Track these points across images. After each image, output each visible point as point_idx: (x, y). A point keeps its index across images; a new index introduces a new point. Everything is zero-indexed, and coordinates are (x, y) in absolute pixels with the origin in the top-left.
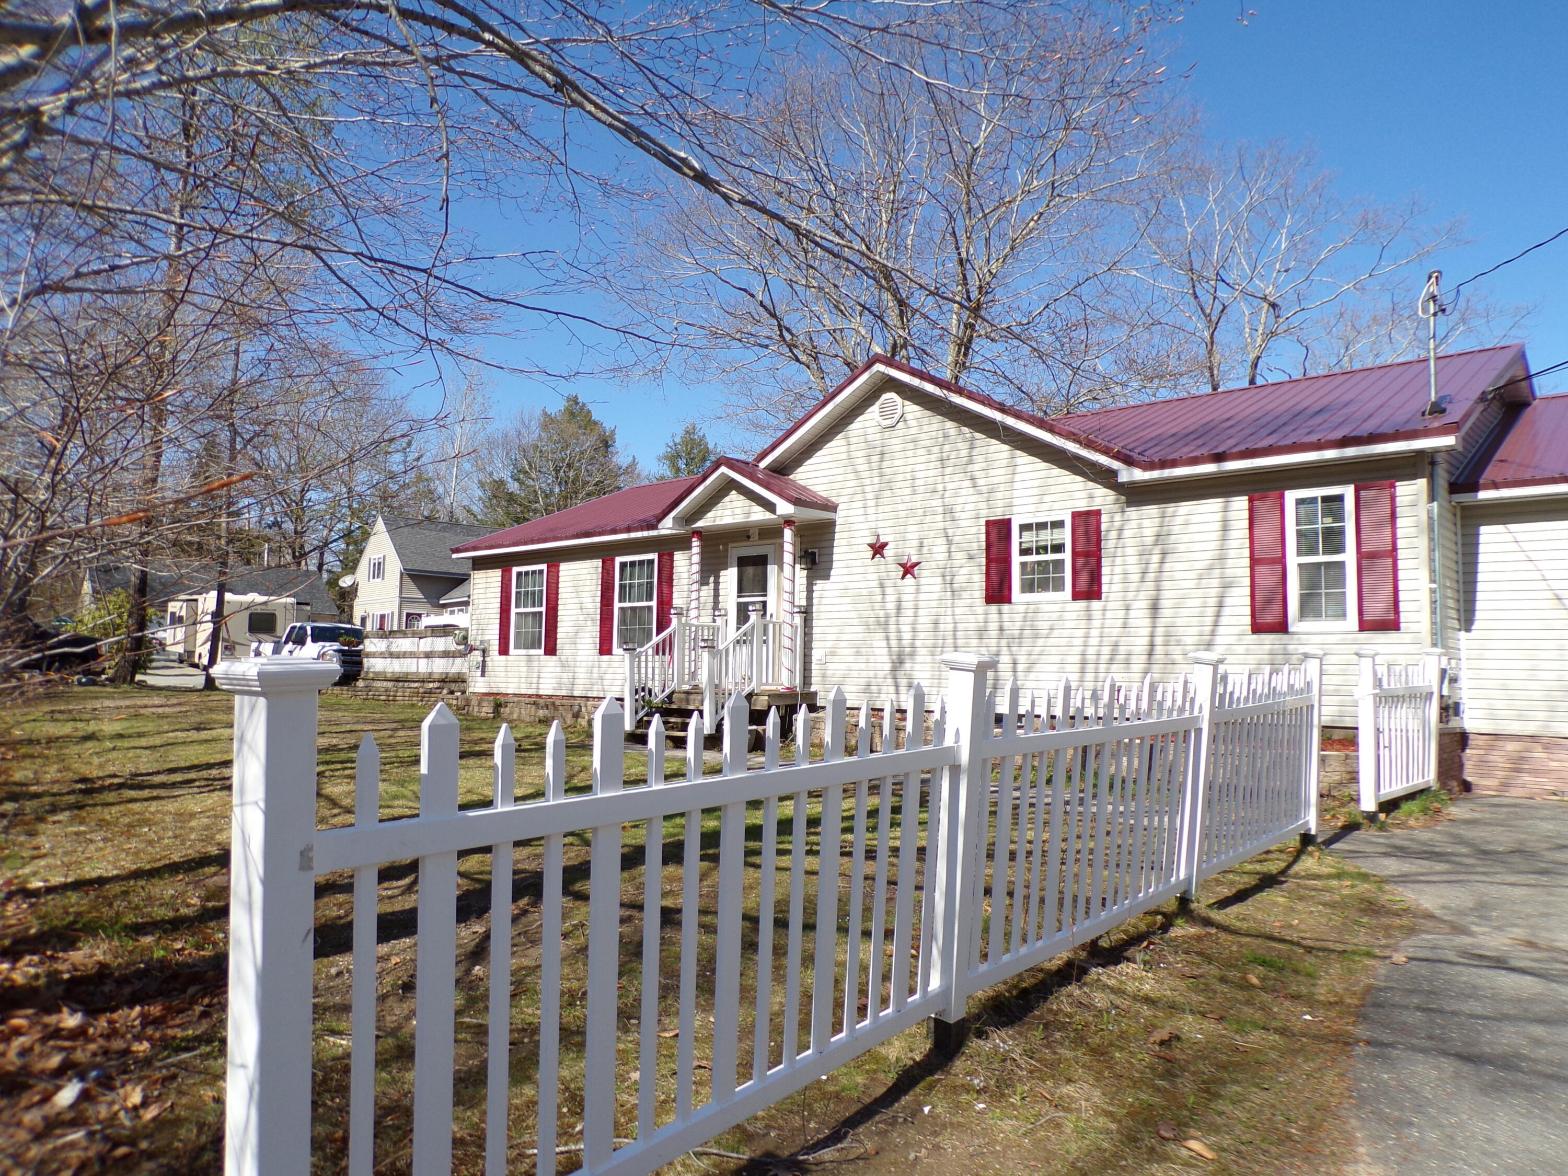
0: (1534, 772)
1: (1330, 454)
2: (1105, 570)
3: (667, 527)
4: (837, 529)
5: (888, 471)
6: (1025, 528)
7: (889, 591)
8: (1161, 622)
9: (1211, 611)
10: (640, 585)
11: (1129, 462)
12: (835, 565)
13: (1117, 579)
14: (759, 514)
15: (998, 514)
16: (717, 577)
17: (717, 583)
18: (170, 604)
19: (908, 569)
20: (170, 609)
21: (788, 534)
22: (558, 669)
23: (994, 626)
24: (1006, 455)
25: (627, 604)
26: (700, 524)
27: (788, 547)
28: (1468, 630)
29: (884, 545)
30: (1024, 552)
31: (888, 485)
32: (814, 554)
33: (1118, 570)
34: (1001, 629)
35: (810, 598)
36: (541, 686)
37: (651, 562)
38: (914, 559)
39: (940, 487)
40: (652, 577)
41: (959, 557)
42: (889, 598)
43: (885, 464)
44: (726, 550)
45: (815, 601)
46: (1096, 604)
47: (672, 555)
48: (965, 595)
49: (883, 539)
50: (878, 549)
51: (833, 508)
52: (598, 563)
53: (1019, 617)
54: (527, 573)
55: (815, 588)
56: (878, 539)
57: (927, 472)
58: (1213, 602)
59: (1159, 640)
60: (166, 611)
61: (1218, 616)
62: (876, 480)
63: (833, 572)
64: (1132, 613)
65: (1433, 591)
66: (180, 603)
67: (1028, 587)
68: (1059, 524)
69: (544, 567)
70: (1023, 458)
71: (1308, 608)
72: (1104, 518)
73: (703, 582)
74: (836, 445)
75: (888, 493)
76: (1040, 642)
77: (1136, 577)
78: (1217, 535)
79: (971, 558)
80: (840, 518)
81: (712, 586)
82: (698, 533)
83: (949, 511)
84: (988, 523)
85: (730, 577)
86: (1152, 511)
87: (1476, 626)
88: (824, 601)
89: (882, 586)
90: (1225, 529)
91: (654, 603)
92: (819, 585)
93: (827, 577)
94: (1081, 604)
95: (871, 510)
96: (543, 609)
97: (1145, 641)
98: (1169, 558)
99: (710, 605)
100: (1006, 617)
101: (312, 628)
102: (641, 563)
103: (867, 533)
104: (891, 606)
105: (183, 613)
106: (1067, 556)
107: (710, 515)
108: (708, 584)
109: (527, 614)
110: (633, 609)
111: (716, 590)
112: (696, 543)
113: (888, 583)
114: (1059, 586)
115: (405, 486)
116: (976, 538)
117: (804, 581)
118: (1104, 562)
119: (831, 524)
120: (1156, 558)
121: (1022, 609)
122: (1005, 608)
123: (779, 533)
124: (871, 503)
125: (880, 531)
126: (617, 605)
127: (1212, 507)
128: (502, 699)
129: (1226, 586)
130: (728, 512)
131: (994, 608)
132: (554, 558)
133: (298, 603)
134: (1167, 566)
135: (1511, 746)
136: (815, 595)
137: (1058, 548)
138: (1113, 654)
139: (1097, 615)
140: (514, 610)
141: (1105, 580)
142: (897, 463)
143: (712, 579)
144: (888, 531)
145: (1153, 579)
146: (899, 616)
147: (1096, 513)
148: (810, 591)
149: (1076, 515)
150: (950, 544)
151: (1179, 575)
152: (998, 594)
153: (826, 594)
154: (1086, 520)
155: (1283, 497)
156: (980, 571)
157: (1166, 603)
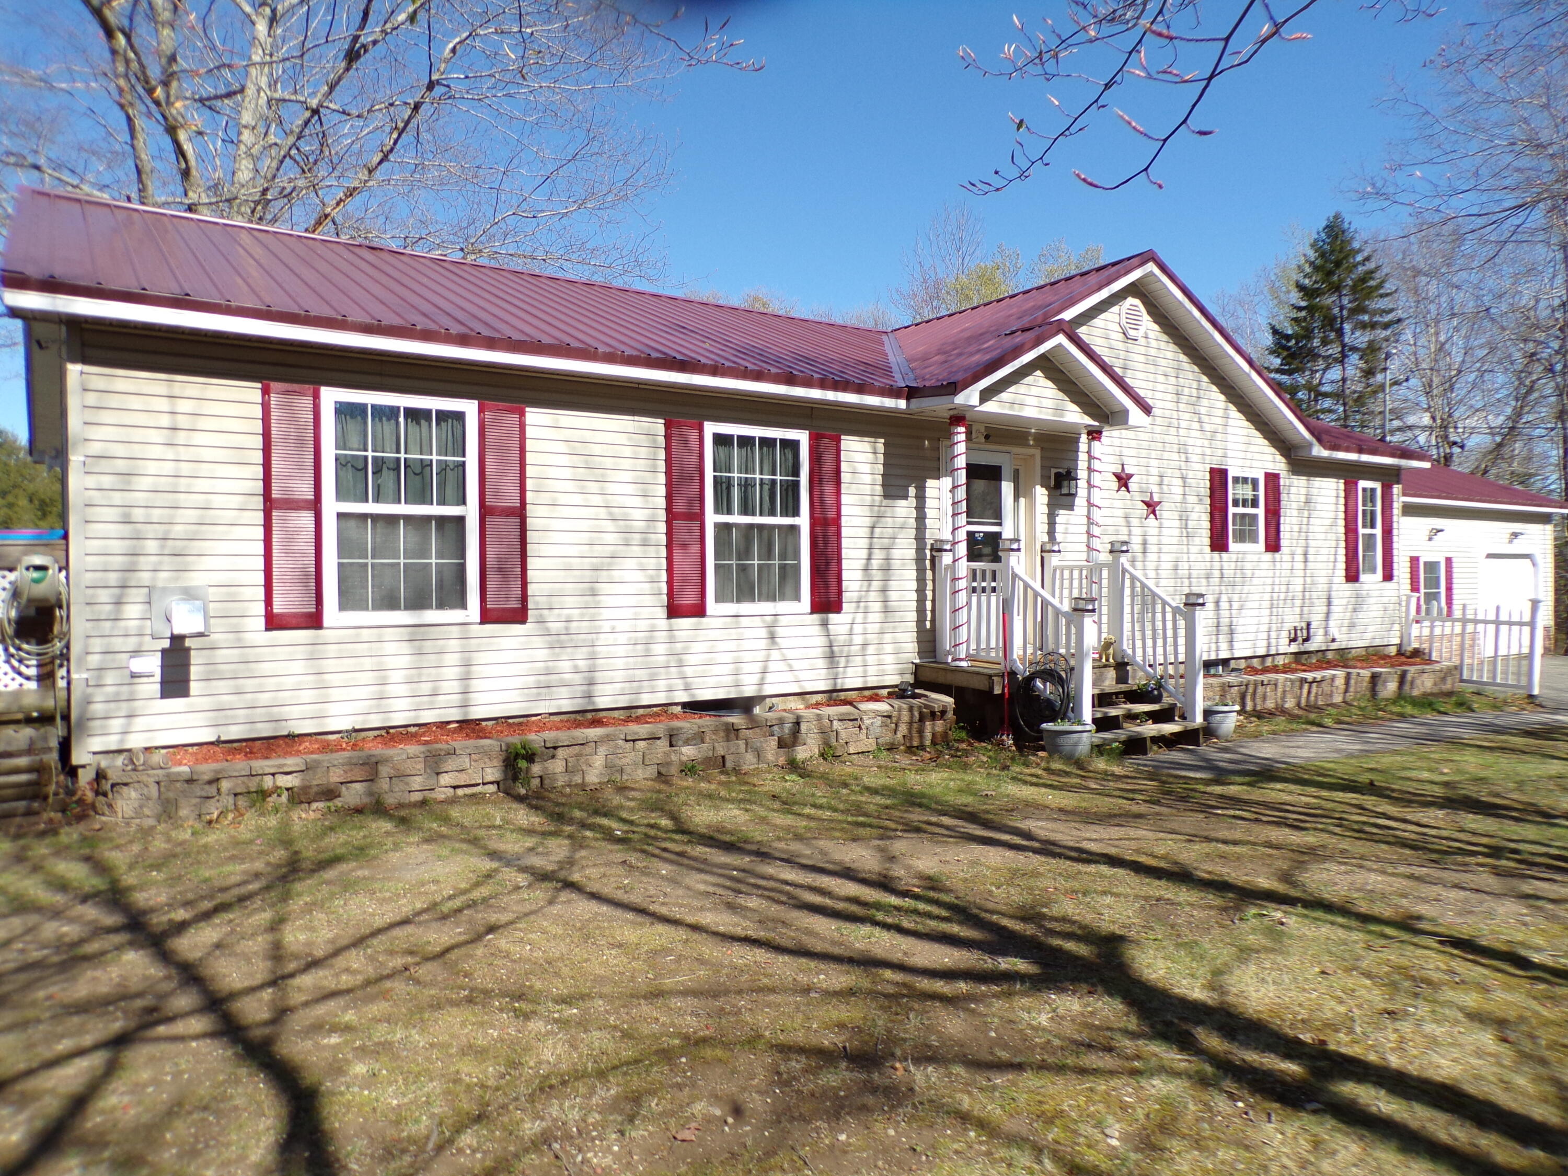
2: (1282, 526)
6: (1236, 480)
7: (1133, 525)
8: (1309, 566)
9: (1331, 565)
10: (767, 485)
12: (1080, 492)
13: (1288, 533)
15: (1218, 463)
16: (920, 489)
17: (921, 498)
19: (1151, 506)
22: (543, 654)
23: (1217, 572)
25: (731, 518)
29: (1129, 477)
30: (1236, 503)
33: (1288, 527)
34: (1222, 573)
35: (1051, 533)
36: (475, 698)
38: (1156, 498)
39: (1175, 422)
40: (797, 472)
41: (1192, 499)
42: (1136, 538)
44: (936, 449)
45: (1059, 537)
46: (1277, 556)
47: (838, 441)
48: (1196, 541)
49: (1128, 470)
50: (1123, 480)
53: (1233, 563)
54: (381, 413)
55: (1058, 519)
56: (1123, 469)
58: (1331, 558)
59: (1307, 587)
61: (1334, 569)
63: (1077, 502)
64: (1295, 564)
67: (1239, 538)
68: (1255, 481)
69: (463, 406)
71: (1366, 567)
72: (1281, 482)
73: (897, 493)
76: (1246, 587)
77: (1296, 530)
78: (1332, 507)
79: (1200, 503)
81: (912, 502)
83: (1183, 449)
84: (1211, 470)
85: (943, 491)
86: (1303, 480)
89: (1127, 523)
90: (1336, 503)
91: (803, 521)
92: (1063, 516)
93: (1071, 507)
94: (1270, 556)
96: (466, 510)
97: (1301, 580)
98: (1312, 517)
100: (1224, 562)
102: (766, 443)
103: (1112, 459)
104: (1136, 546)
106: (1261, 511)
108: (902, 497)
109: (391, 520)
110: (752, 528)
111: (922, 507)
113: (1132, 521)
114: (1254, 540)
116: (1203, 483)
117: (1045, 510)
118: (1282, 520)
120: (1305, 521)
121: (1234, 557)
122: (1225, 555)
125: (1126, 461)
126: (711, 517)
127: (1330, 483)
128: (535, 739)
129: (1336, 547)
131: (1216, 555)
134: (1310, 523)
136: (1058, 528)
137: (1255, 503)
139: (1278, 564)
140: (332, 506)
141: (1282, 535)
143: (912, 491)
144: (1133, 461)
145: (1304, 533)
146: (1144, 552)
147: (1277, 476)
148: (1052, 524)
149: (1267, 475)
150: (1183, 478)
151: (1317, 529)
152: (1219, 543)
153: (1071, 529)
154: (1272, 479)
155: (1356, 484)
156: (1206, 517)
157: (1311, 551)
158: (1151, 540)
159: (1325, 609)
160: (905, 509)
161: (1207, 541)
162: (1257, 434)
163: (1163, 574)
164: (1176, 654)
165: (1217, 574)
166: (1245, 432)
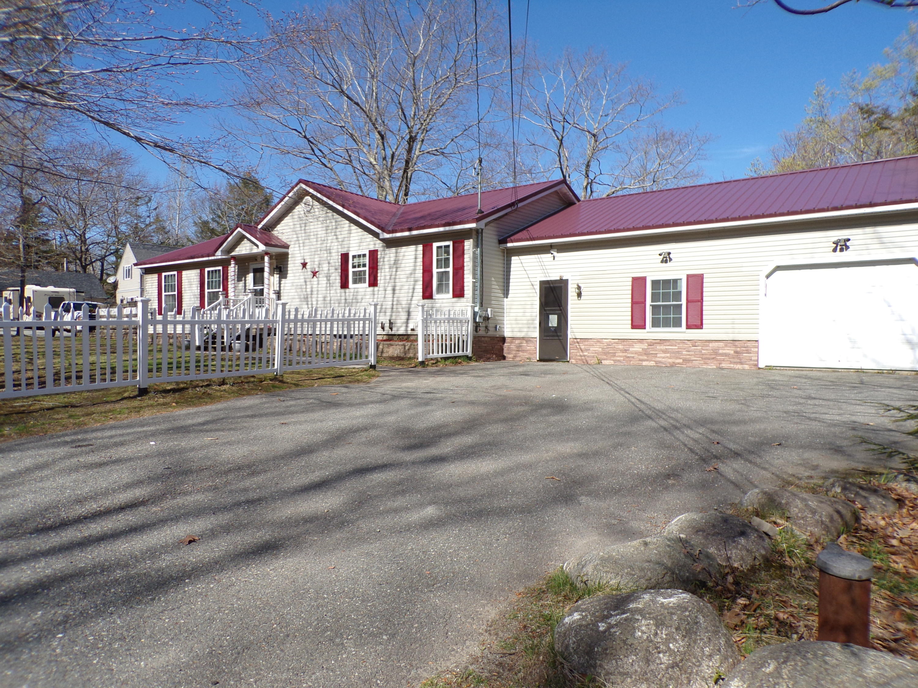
0: (523, 351)
1: (441, 229)
2: (379, 275)
3: (219, 255)
4: (290, 256)
5: (308, 231)
6: (354, 257)
7: (308, 283)
8: (396, 295)
9: (411, 291)
10: (216, 281)
11: (383, 230)
12: (289, 272)
13: (382, 278)
14: (255, 250)
15: (344, 251)
16: (245, 278)
17: (245, 280)
18: (4, 293)
19: (314, 274)
20: (4, 295)
21: (266, 259)
23: (343, 298)
24: (347, 225)
25: (210, 290)
26: (233, 254)
27: (267, 265)
28: (507, 298)
29: (306, 263)
30: (354, 267)
31: (308, 237)
32: (280, 267)
33: (383, 274)
34: (346, 300)
35: (280, 287)
37: (219, 270)
38: (317, 270)
39: (326, 239)
40: (219, 277)
41: (332, 270)
42: (309, 287)
43: (307, 228)
44: (248, 265)
45: (282, 288)
46: (376, 289)
47: (228, 268)
48: (334, 285)
49: (306, 261)
50: (304, 265)
51: (287, 247)
52: (198, 271)
53: (352, 294)
54: (168, 276)
56: (304, 261)
57: (322, 233)
58: (411, 287)
59: (395, 303)
60: (2, 296)
61: (413, 293)
62: (303, 235)
63: (288, 275)
64: (387, 292)
65: (474, 283)
66: (9, 292)
67: (355, 282)
68: (364, 255)
69: (175, 273)
70: (354, 227)
71: (439, 291)
72: (379, 253)
73: (239, 280)
74: (287, 220)
75: (307, 241)
76: (358, 304)
77: (388, 277)
78: (413, 260)
79: (336, 269)
80: (290, 251)
81: (243, 281)
82: (234, 258)
83: (328, 249)
84: (342, 254)
85: (250, 277)
86: (393, 250)
87: (509, 296)
88: (286, 288)
89: (306, 282)
90: (416, 258)
91: (221, 290)
92: (283, 281)
93: (286, 278)
94: (371, 288)
95: (302, 248)
96: (176, 293)
97: (390, 303)
98: (399, 269)
99: (243, 291)
100: (347, 294)
101: (74, 304)
102: (216, 271)
103: (300, 258)
104: (309, 290)
105: (11, 297)
106: (367, 269)
107: (237, 249)
108: (241, 281)
109: (169, 295)
110: (214, 292)
111: (245, 283)
112: (233, 262)
113: (308, 280)
114: (364, 281)
115: (150, 225)
116: (336, 261)
117: (278, 279)
118: (379, 271)
119: (287, 254)
120: (394, 270)
121: (352, 290)
122: (347, 290)
123: (263, 259)
124: (301, 245)
125: (305, 257)
126: (207, 291)
127: (412, 248)
129: (416, 281)
130: (244, 248)
131: (343, 290)
132: (180, 268)
133: (77, 292)
134: (398, 273)
135: (517, 342)
136: (282, 285)
137: (364, 265)
138: (381, 309)
139: (376, 292)
140: (164, 294)
141: (379, 278)
142: (312, 227)
143: (243, 278)
144: (308, 257)
145: (393, 278)
146: (312, 294)
147: (376, 251)
148: (280, 284)
149: (370, 251)
150: (329, 263)
151: (402, 277)
152: (344, 285)
153: (287, 285)
154: (373, 254)
155: (432, 245)
156: (338, 278)
157: (397, 288)
158: (314, 289)
159: (406, 317)
160: (241, 284)
161: (340, 285)
162: (366, 233)
163: (319, 302)
164: (326, 331)
165: (343, 301)
166: (360, 234)
